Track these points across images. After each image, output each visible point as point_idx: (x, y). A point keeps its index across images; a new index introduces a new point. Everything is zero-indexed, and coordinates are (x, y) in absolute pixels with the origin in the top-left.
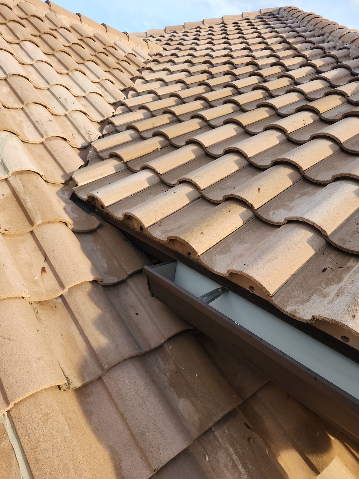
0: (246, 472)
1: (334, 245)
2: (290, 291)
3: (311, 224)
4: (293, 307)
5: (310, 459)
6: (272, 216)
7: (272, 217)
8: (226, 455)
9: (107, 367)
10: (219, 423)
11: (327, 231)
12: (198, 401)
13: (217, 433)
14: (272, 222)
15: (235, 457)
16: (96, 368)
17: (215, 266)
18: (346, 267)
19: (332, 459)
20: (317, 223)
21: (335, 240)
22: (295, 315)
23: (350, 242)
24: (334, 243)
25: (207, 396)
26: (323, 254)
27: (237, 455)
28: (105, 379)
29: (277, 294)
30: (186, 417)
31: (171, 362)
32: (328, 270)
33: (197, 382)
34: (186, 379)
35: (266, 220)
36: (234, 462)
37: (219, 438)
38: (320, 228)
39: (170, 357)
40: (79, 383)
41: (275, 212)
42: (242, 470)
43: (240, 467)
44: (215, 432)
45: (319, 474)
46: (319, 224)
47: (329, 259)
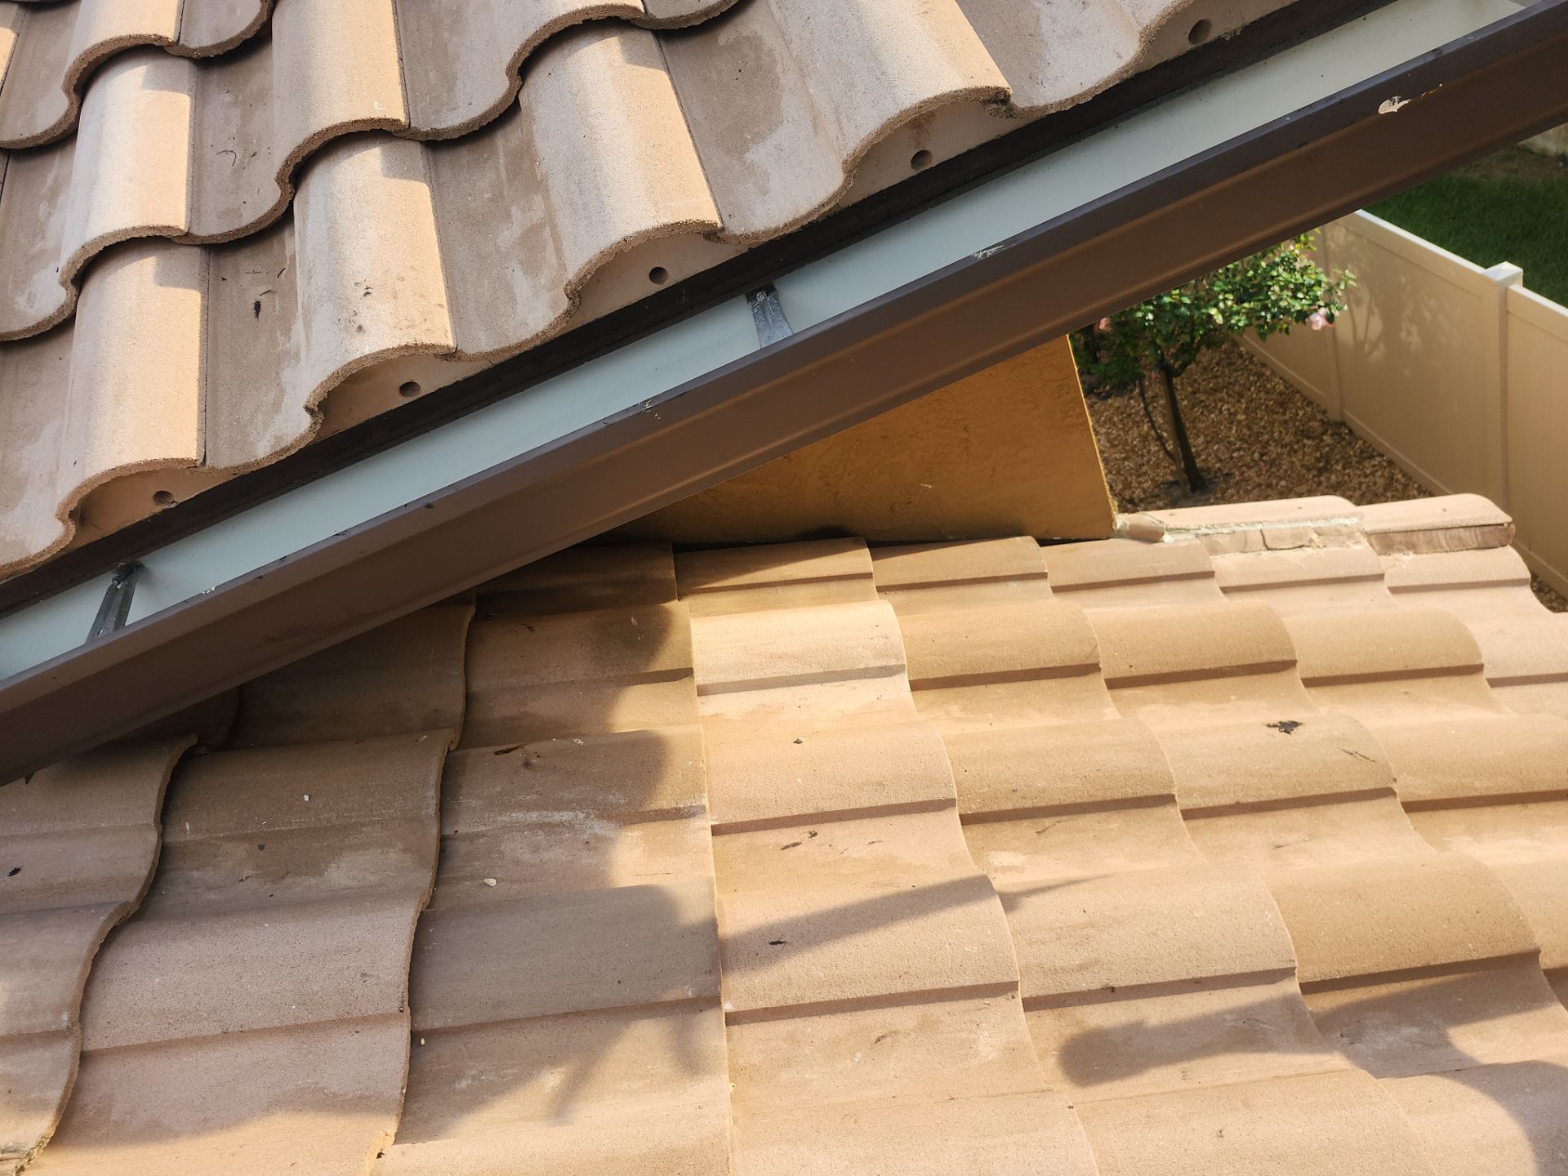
0: (573, 809)
1: (223, 241)
2: (231, 414)
3: (124, 239)
4: (268, 436)
5: (659, 669)
6: (31, 307)
7: (36, 311)
8: (518, 833)
9: (66, 1019)
10: (445, 809)
11: (172, 223)
12: (364, 829)
13: (462, 829)
14: (49, 321)
15: (534, 816)
16: (48, 1055)
17: (27, 544)
18: (288, 262)
19: (687, 629)
20: (130, 225)
21: (213, 227)
22: (283, 445)
23: (245, 202)
24: (218, 235)
25: (370, 799)
26: (224, 279)
27: (533, 810)
28: (96, 1042)
29: (209, 446)
30: (373, 879)
31: (227, 846)
32: (264, 300)
33: (320, 806)
34: (295, 829)
35: (28, 330)
36: (541, 825)
37: (476, 829)
38: (150, 228)
39: (213, 841)
40: (43, 1121)
41: (30, 294)
42: (566, 816)
43: (557, 817)
44: (456, 832)
45: (693, 672)
46: (138, 223)
47: (246, 279)
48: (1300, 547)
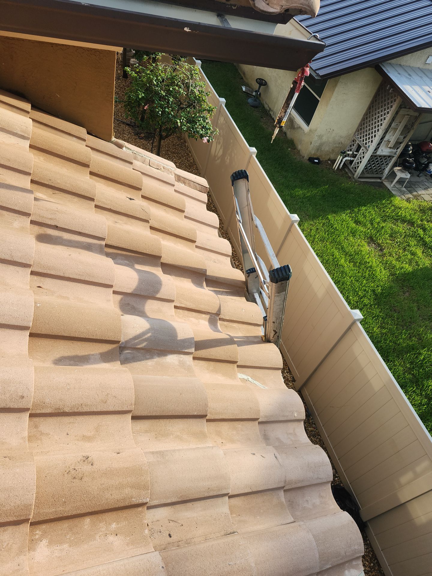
48: (158, 169)
